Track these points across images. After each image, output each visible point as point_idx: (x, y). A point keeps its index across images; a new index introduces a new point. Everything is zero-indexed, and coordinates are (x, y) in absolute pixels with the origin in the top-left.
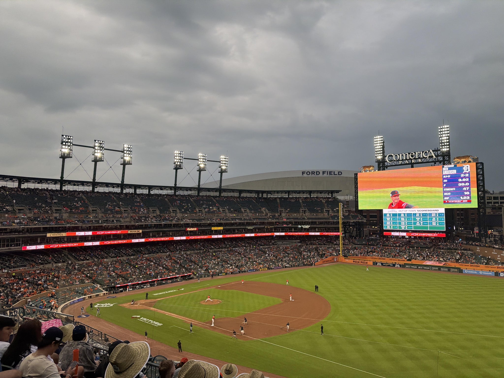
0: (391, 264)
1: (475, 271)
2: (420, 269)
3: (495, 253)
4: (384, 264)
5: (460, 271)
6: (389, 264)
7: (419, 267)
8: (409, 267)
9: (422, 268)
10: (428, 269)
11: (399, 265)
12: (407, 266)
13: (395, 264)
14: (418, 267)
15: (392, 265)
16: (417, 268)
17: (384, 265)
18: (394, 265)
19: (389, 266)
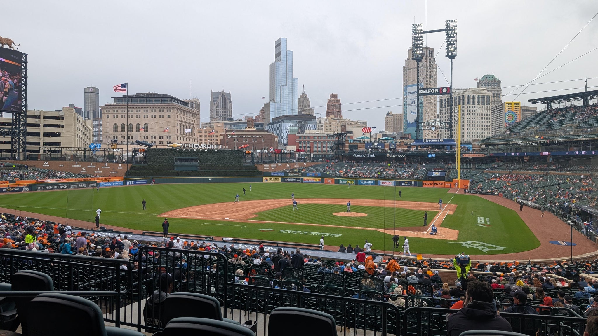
0: (16, 188)
1: (110, 183)
2: (56, 189)
3: (78, 166)
4: (4, 190)
5: (98, 185)
6: (12, 189)
7: (55, 187)
8: (43, 188)
9: (58, 187)
10: (66, 188)
11: (29, 187)
12: (39, 188)
13: (23, 187)
14: (53, 187)
15: (18, 189)
16: (53, 189)
17: (5, 192)
18: (21, 189)
19: (13, 191)
